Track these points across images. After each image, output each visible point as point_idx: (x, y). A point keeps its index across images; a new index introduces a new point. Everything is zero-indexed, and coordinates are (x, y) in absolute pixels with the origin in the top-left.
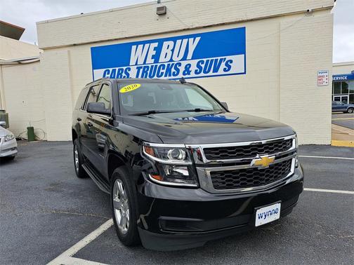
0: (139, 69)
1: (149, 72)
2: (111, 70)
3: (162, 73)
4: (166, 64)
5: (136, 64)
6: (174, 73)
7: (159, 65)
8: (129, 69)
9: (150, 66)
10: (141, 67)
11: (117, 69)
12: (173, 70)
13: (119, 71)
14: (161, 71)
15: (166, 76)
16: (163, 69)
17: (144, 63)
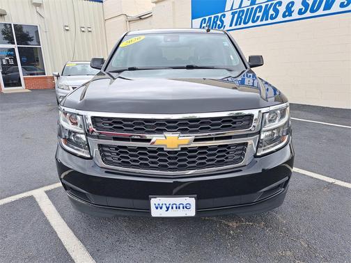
0: (233, 14)
1: (243, 17)
2: (207, 18)
3: (258, 17)
4: (264, 5)
5: (232, 9)
6: (272, 15)
7: (255, 7)
8: (224, 16)
9: (245, 9)
10: (236, 12)
11: (213, 16)
12: (271, 12)
13: (214, 19)
14: (258, 14)
15: (262, 20)
16: (260, 12)
17: (240, 7)
